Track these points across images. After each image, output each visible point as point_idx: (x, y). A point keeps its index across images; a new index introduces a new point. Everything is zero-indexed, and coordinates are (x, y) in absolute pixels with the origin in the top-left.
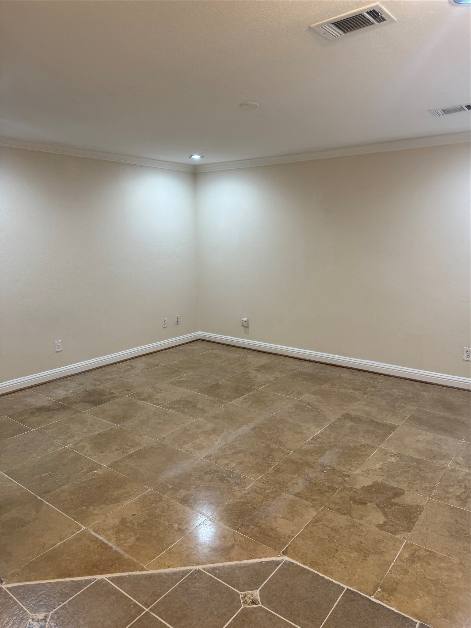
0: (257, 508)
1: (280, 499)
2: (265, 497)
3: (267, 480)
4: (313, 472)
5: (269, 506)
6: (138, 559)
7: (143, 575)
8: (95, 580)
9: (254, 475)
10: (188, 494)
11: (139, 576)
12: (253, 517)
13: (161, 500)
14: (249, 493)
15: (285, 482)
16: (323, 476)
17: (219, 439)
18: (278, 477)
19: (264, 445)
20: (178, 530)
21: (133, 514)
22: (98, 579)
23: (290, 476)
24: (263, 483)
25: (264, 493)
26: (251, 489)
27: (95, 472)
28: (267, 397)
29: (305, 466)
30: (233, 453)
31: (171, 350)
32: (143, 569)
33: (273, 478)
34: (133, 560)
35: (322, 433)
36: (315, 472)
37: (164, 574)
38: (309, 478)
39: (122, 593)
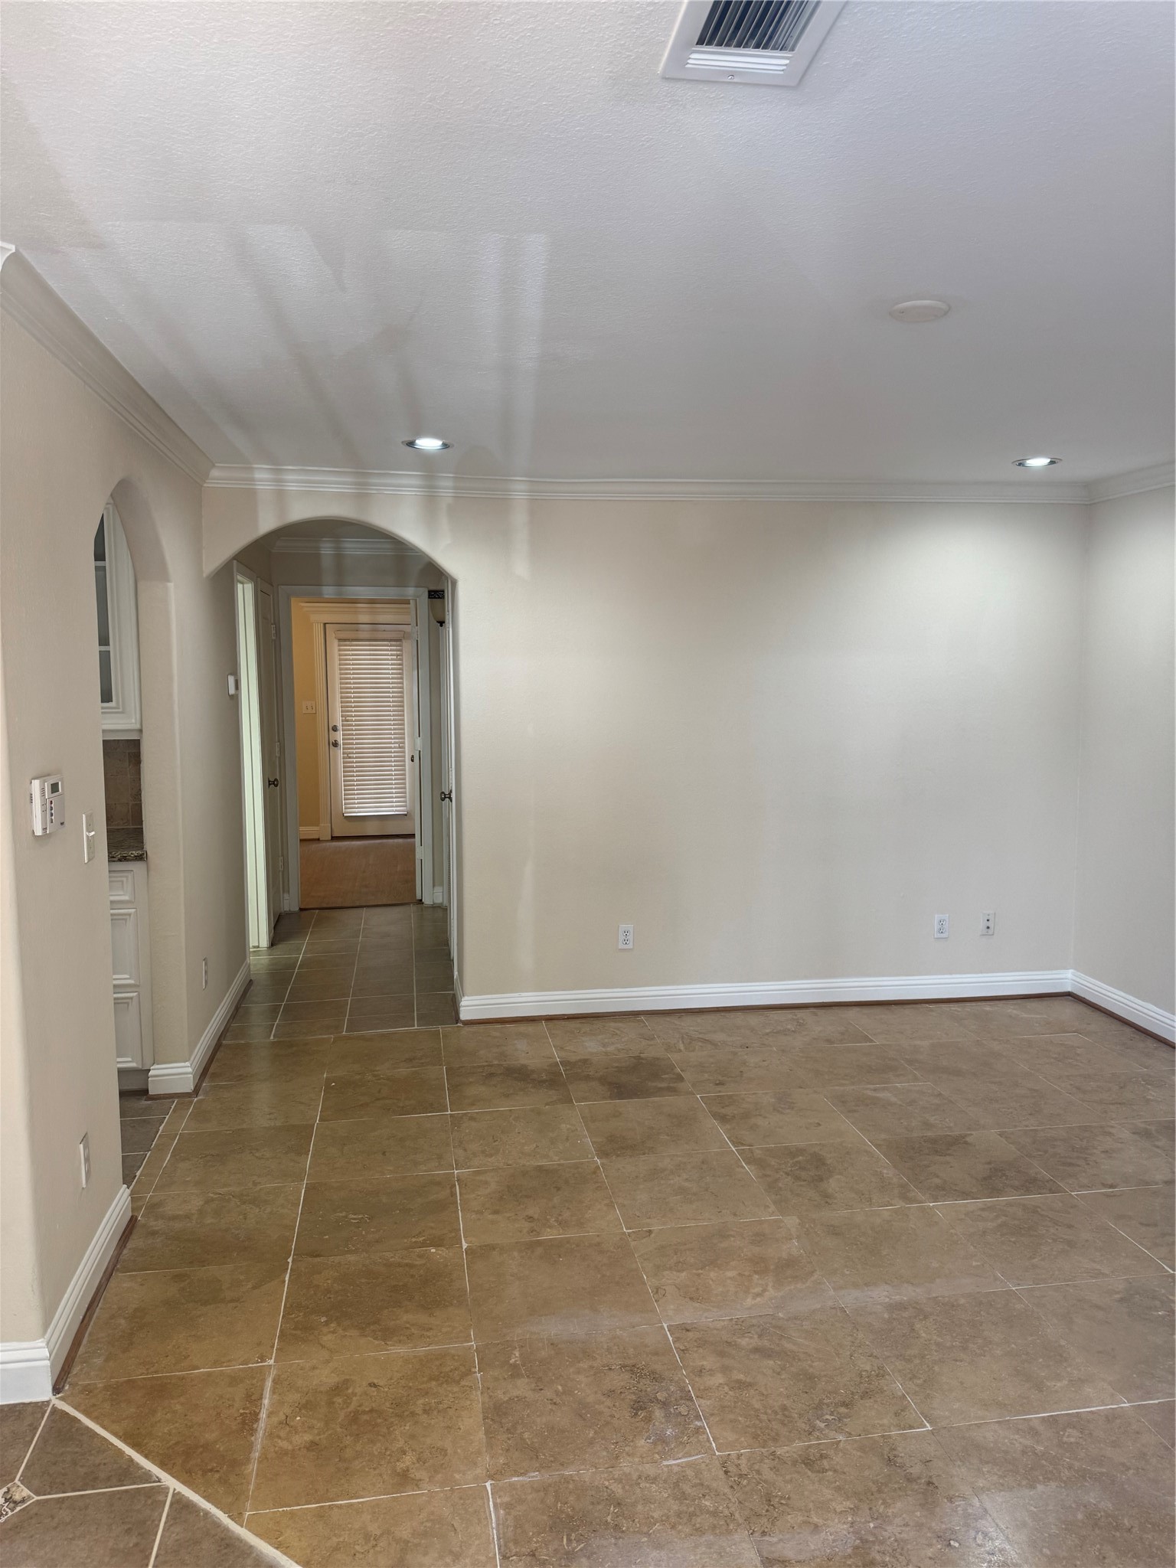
0: (623, 1532)
1: (710, 1546)
2: (679, 1515)
3: (745, 1470)
4: (911, 1523)
5: (659, 1546)
6: (258, 1487)
7: (227, 1529)
8: (157, 1482)
9: (731, 1436)
10: (525, 1397)
11: (217, 1524)
12: (581, 1550)
13: (458, 1382)
14: (654, 1480)
15: (786, 1505)
16: (930, 1555)
17: (771, 1292)
18: (788, 1477)
19: (868, 1368)
20: (398, 1474)
21: (375, 1381)
22: (164, 1483)
23: (828, 1493)
24: (726, 1472)
25: (694, 1500)
26: (676, 1469)
27: (433, 1250)
28: (1070, 1227)
29: (912, 1490)
30: (756, 1350)
31: (954, 1007)
32: (237, 1518)
33: (768, 1474)
34: (249, 1483)
35: (1111, 1417)
36: (919, 1526)
37: (257, 1555)
38: (874, 1535)
39: (154, 1540)
